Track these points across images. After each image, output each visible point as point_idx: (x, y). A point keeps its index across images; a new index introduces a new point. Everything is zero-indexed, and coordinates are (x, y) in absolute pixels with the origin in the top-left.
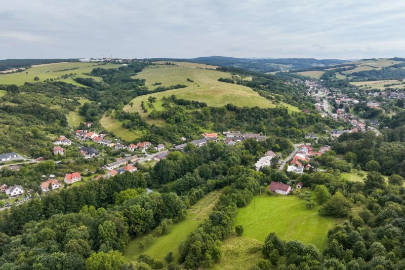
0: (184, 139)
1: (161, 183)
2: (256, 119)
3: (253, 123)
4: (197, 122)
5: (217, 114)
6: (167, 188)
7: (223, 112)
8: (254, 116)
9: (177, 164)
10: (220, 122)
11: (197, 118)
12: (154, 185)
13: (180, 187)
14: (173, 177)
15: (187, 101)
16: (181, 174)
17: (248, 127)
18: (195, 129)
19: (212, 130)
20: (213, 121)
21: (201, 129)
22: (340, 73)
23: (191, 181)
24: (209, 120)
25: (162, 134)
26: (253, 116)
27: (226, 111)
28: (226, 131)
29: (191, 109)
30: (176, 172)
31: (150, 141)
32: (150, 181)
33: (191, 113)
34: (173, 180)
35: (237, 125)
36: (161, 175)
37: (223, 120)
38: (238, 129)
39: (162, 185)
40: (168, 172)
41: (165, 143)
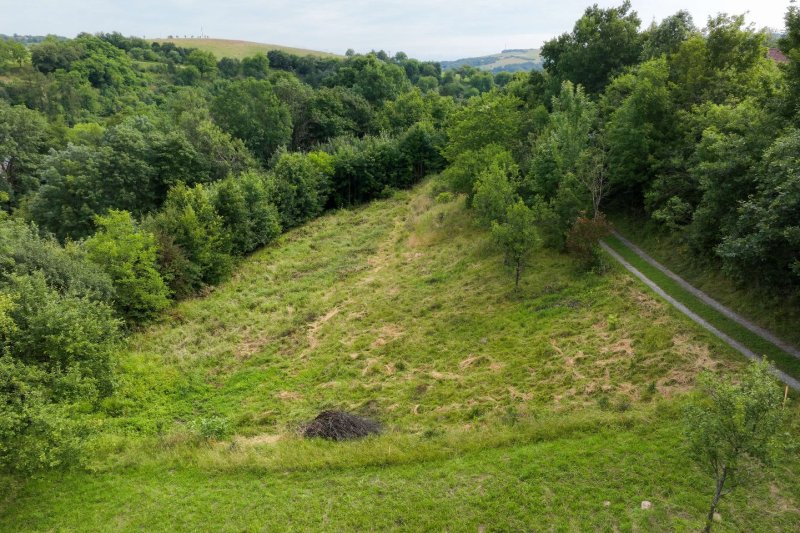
11: (176, 83)
15: (134, 39)
27: (267, 68)
29: (148, 58)
33: (151, 70)
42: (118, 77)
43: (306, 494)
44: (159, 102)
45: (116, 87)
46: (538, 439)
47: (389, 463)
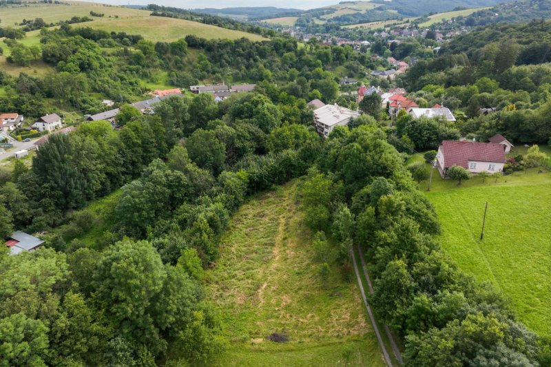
0: (109, 103)
1: (65, 208)
2: (248, 60)
3: (243, 67)
4: (131, 70)
5: (169, 55)
6: (88, 218)
7: (181, 50)
8: (242, 55)
9: (106, 147)
10: (180, 68)
11: (130, 63)
12: (43, 218)
13: (139, 210)
14: (102, 183)
15: (100, 31)
16: (123, 173)
17: (238, 74)
18: (131, 84)
19: (166, 85)
20: (165, 67)
21: (143, 84)
22: (318, 18)
23: (174, 185)
24: (155, 67)
25: (49, 95)
26: (240, 55)
27: (186, 49)
28: (196, 84)
29: (111, 45)
30: (110, 169)
31: (20, 112)
32: (25, 209)
33: (114, 54)
34: (102, 193)
35: (214, 73)
36: (62, 183)
37: (185, 65)
38: (218, 80)
39: (69, 215)
40: (84, 171)
41: (64, 113)
42: (96, 64)
43: (275, 357)
44: (122, 79)
45: (96, 70)
46: (323, 346)
47: (292, 350)
